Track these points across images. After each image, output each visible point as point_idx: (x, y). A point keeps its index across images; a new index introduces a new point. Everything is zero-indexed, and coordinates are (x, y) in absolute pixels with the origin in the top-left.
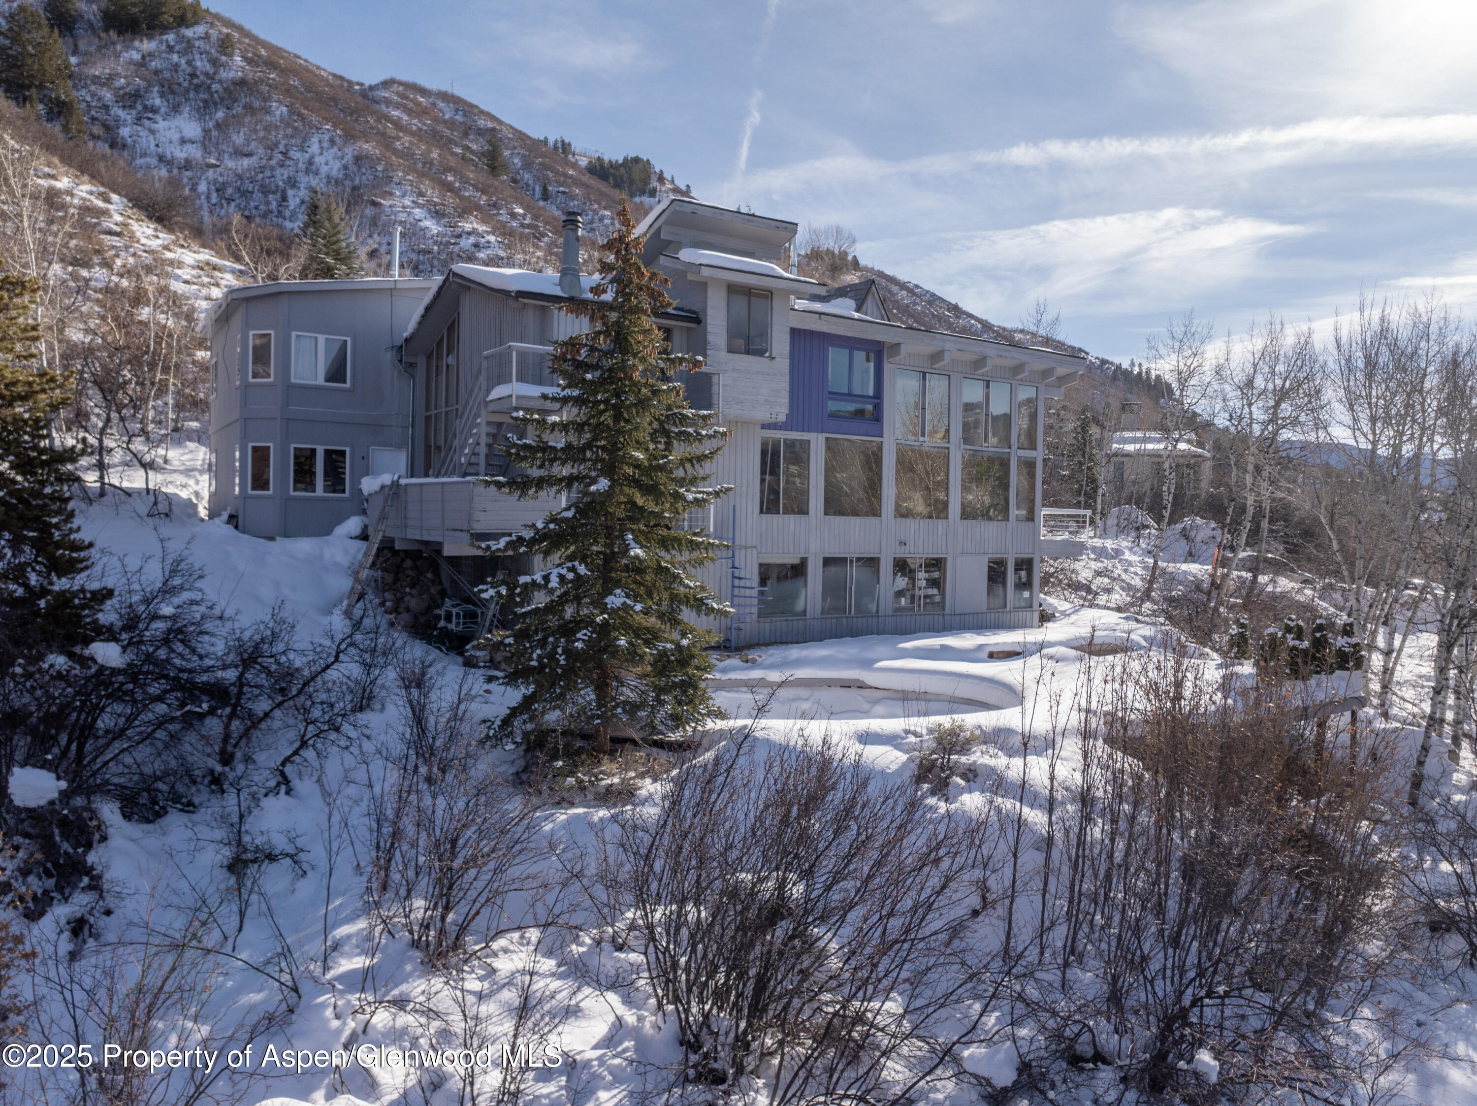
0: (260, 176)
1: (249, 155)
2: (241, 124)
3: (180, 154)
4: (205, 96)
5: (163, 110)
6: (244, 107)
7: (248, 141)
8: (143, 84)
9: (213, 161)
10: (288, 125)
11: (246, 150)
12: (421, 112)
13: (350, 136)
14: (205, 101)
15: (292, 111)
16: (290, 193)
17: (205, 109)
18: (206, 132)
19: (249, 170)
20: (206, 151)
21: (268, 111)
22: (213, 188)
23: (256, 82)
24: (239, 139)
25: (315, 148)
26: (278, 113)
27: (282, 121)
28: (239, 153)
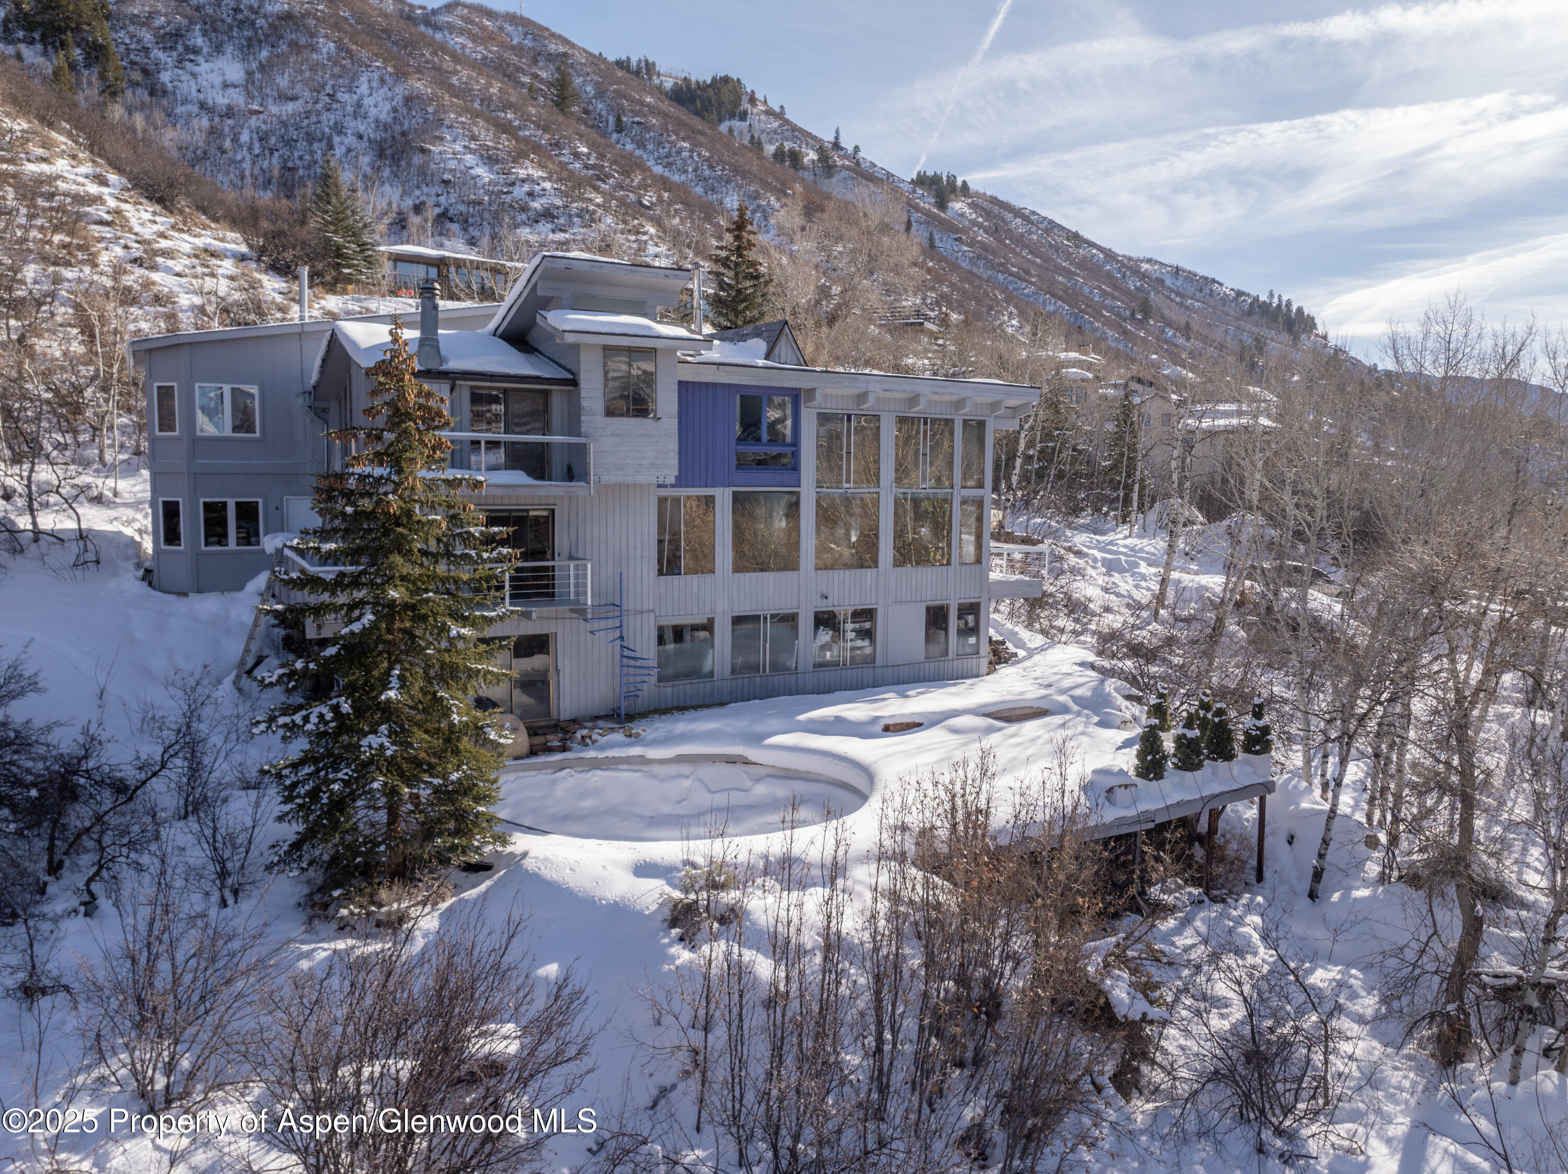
0: (306, 122)
1: (294, 99)
2: (285, 64)
3: (222, 100)
4: (248, 33)
5: (205, 50)
6: (290, 45)
7: (293, 83)
8: (185, 22)
9: (256, 107)
10: (335, 64)
11: (290, 93)
12: (484, 38)
13: (401, 75)
14: (249, 39)
15: (340, 47)
16: (336, 139)
17: (249, 47)
18: (250, 74)
19: (293, 115)
20: (249, 96)
21: (314, 49)
22: (255, 136)
23: (303, 16)
24: (283, 82)
25: (364, 89)
26: (325, 50)
27: (329, 59)
28: (285, 97)
